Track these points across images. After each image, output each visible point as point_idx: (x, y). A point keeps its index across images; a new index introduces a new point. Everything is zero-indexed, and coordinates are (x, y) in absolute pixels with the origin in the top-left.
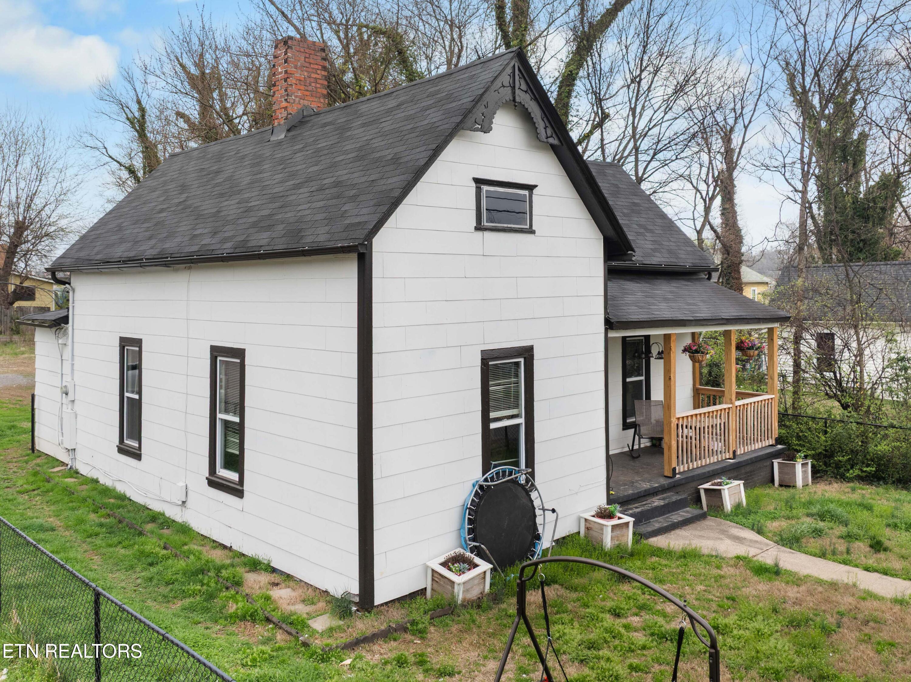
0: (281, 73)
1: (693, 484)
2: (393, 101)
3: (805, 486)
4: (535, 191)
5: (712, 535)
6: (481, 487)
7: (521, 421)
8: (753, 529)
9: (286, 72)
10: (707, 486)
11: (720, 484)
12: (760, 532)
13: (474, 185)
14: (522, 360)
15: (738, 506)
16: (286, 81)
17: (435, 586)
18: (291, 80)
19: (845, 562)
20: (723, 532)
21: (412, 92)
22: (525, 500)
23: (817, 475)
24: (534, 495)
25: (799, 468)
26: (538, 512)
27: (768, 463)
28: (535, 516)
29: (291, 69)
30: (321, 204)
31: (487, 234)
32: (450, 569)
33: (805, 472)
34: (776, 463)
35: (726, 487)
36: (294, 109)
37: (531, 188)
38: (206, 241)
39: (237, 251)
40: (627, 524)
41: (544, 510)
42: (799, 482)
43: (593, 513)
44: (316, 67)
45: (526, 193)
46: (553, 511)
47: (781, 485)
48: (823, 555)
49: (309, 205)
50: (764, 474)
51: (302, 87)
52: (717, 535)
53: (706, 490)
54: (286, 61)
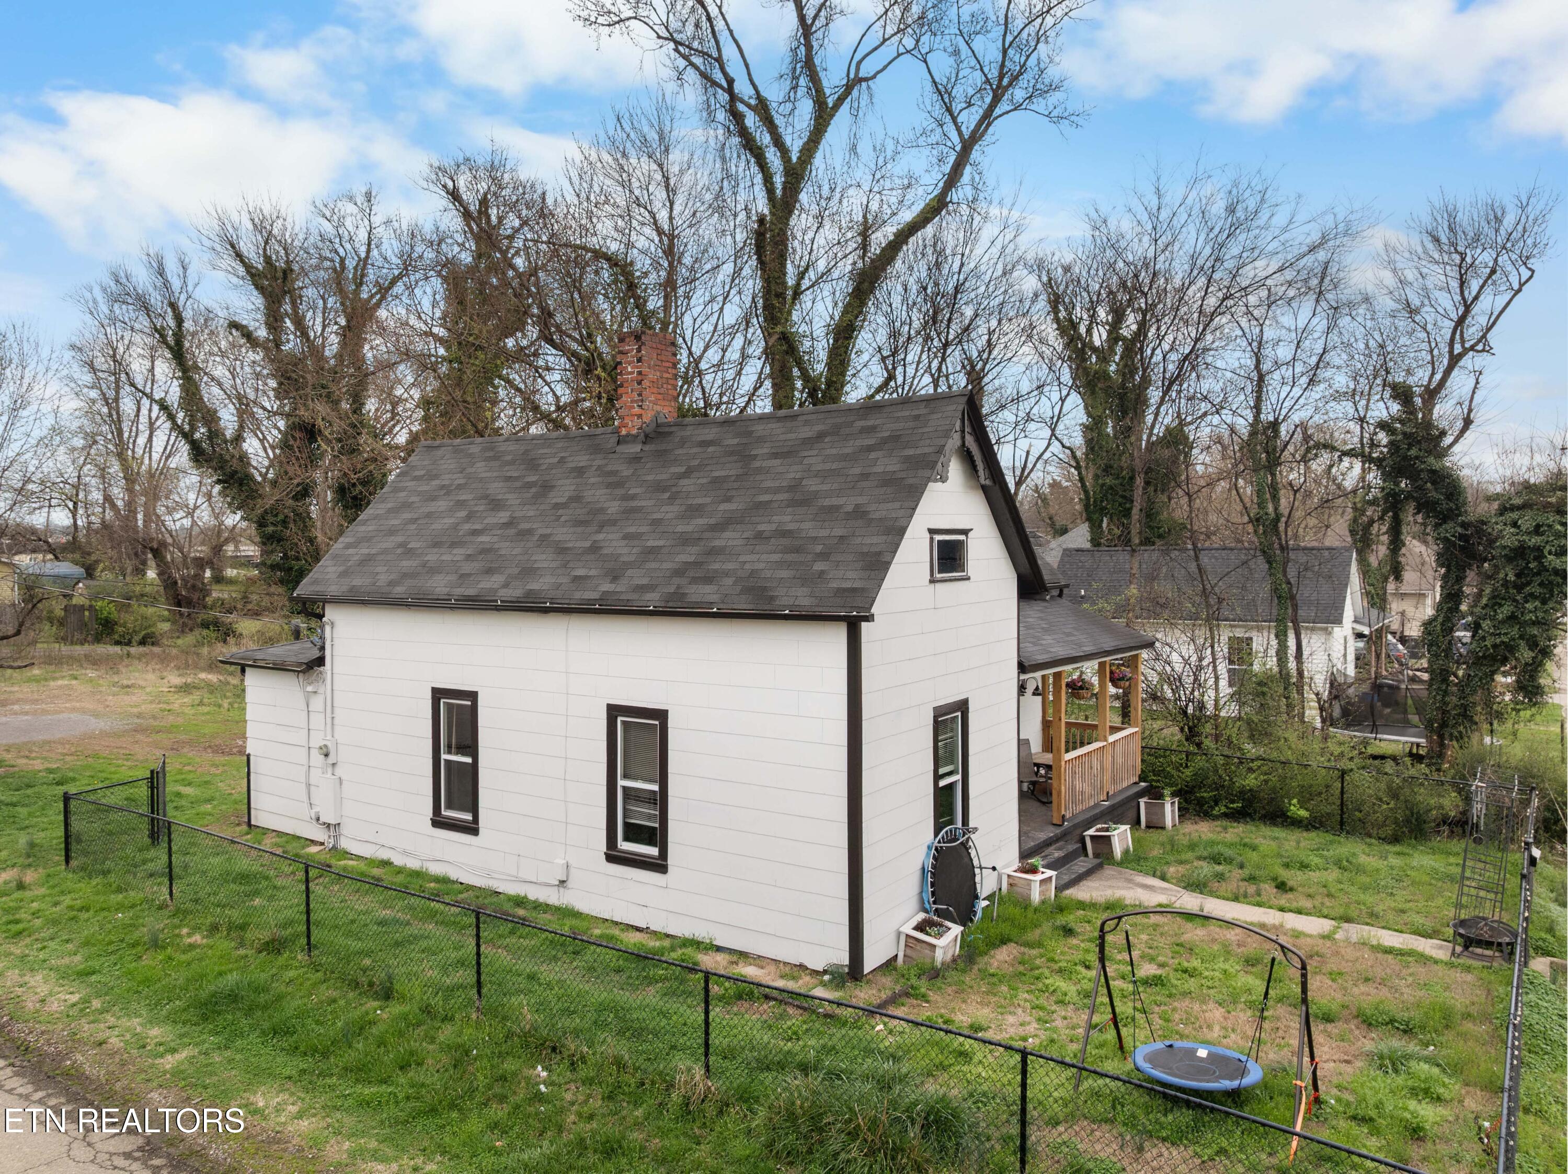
0: (632, 373)
1: (1078, 832)
2: (807, 429)
3: (1174, 826)
4: (970, 535)
5: (1120, 884)
6: (936, 849)
7: (958, 777)
8: (1154, 876)
9: (640, 373)
10: (1091, 832)
11: (1107, 830)
12: (1163, 878)
13: (928, 535)
14: (959, 714)
15: (1126, 852)
16: (639, 383)
17: (909, 952)
18: (646, 383)
19: (1259, 905)
20: (1130, 881)
21: (828, 421)
22: (966, 860)
23: (1183, 813)
24: (973, 853)
25: (1168, 807)
26: (977, 871)
27: (1134, 804)
28: (974, 875)
29: (645, 370)
30: (776, 557)
31: (938, 585)
32: (927, 934)
33: (1173, 811)
34: (1142, 801)
35: (1115, 833)
36: (648, 417)
37: (965, 532)
38: (607, 587)
39: (670, 604)
40: (1050, 878)
41: (981, 868)
42: (1169, 822)
43: (1015, 867)
44: (667, 364)
45: (962, 537)
46: (994, 869)
47: (1148, 827)
48: (1236, 899)
49: (758, 556)
50: (1132, 814)
51: (655, 390)
52: (1125, 884)
53: (1092, 837)
54: (639, 360)
